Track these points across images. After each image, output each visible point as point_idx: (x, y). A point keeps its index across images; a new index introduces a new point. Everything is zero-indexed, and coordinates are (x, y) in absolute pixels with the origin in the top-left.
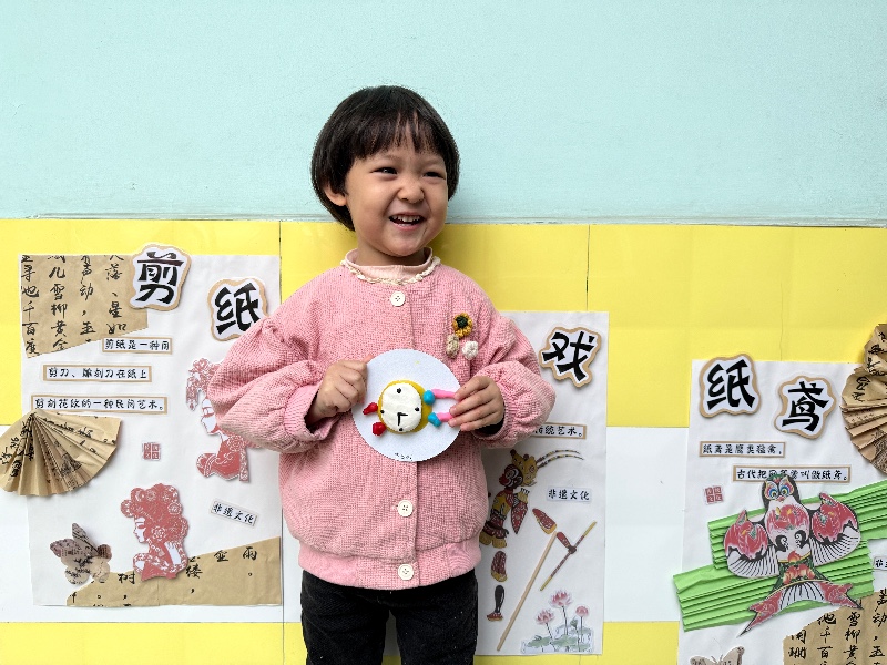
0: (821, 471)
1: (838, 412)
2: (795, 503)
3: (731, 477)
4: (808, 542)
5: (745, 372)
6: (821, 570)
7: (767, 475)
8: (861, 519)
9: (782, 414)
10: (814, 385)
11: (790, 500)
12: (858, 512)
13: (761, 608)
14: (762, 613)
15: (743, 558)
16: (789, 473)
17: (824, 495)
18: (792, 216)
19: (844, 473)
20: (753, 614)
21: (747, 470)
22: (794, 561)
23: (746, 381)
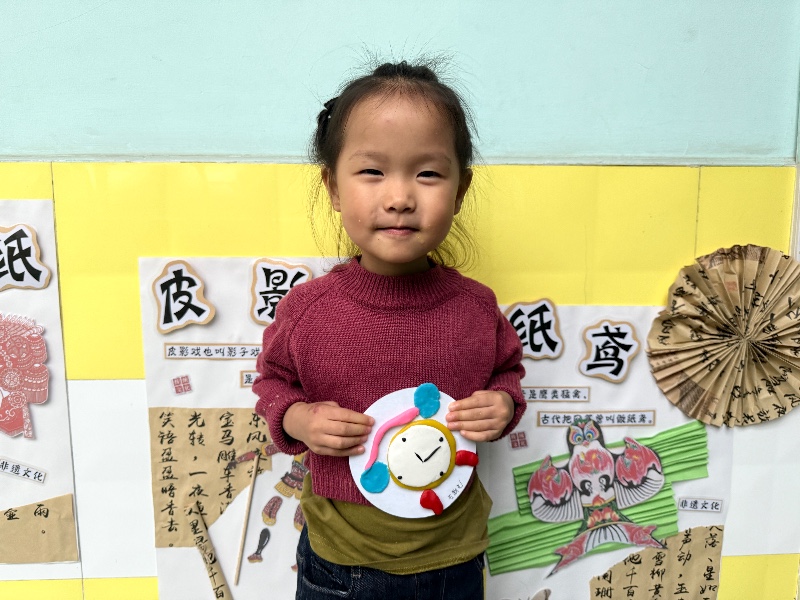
0: (626, 415)
1: (644, 357)
2: (601, 448)
3: (534, 423)
4: (612, 486)
5: (547, 317)
6: (625, 513)
7: (572, 420)
8: (665, 462)
9: (587, 358)
10: (618, 329)
11: (595, 445)
12: (661, 455)
13: (566, 551)
14: (567, 556)
15: (548, 503)
16: (594, 418)
17: (629, 439)
18: (596, 154)
19: (649, 417)
20: (558, 558)
21: (551, 415)
22: (598, 504)
23: (548, 325)
